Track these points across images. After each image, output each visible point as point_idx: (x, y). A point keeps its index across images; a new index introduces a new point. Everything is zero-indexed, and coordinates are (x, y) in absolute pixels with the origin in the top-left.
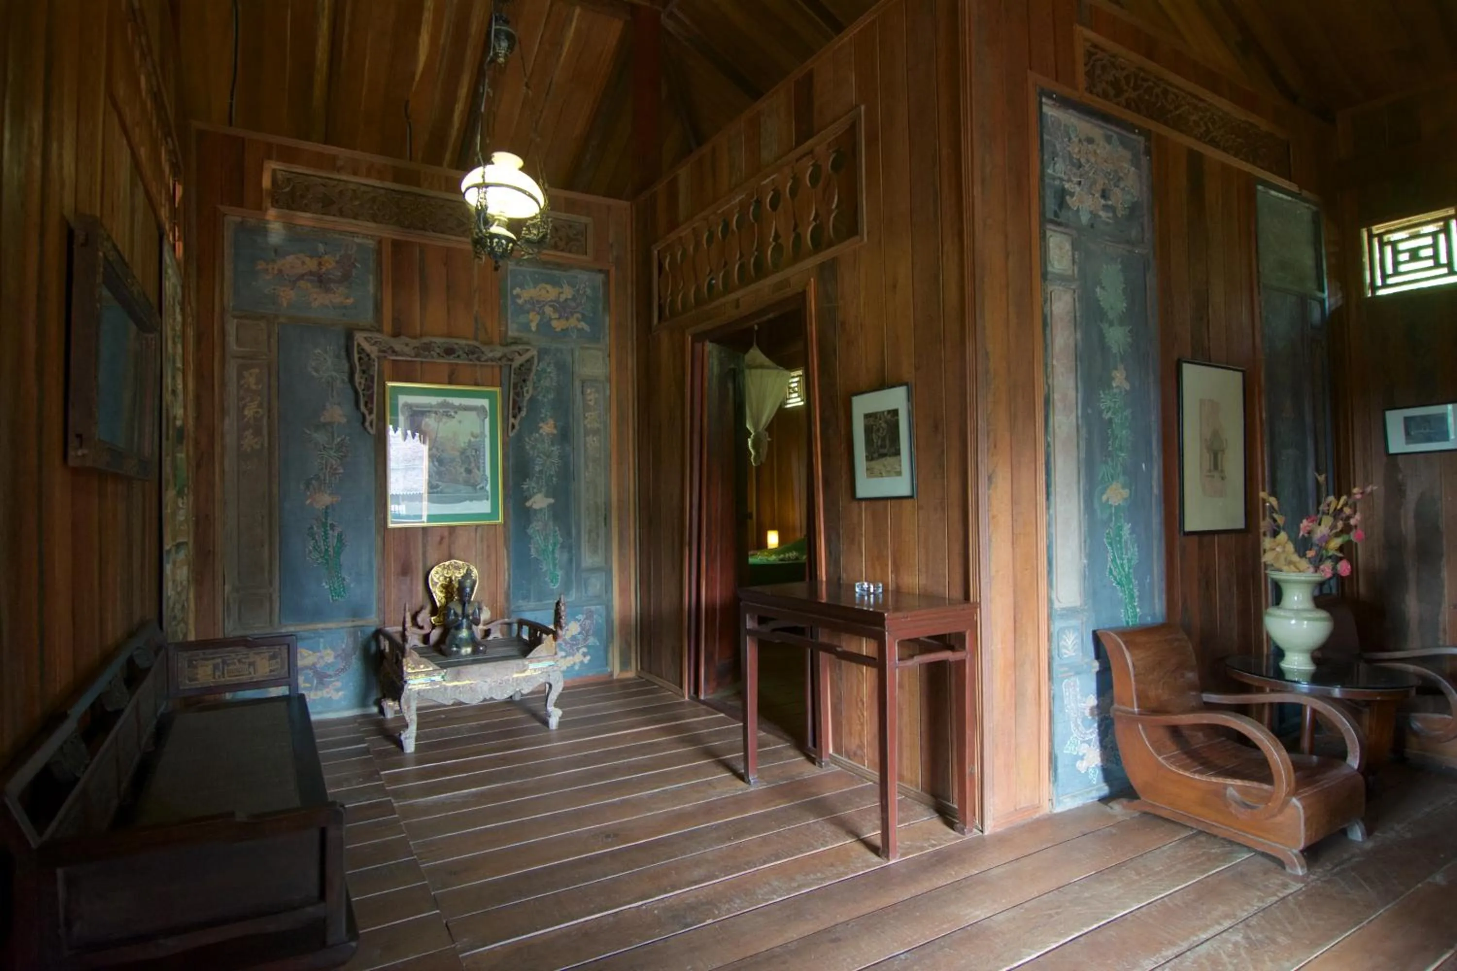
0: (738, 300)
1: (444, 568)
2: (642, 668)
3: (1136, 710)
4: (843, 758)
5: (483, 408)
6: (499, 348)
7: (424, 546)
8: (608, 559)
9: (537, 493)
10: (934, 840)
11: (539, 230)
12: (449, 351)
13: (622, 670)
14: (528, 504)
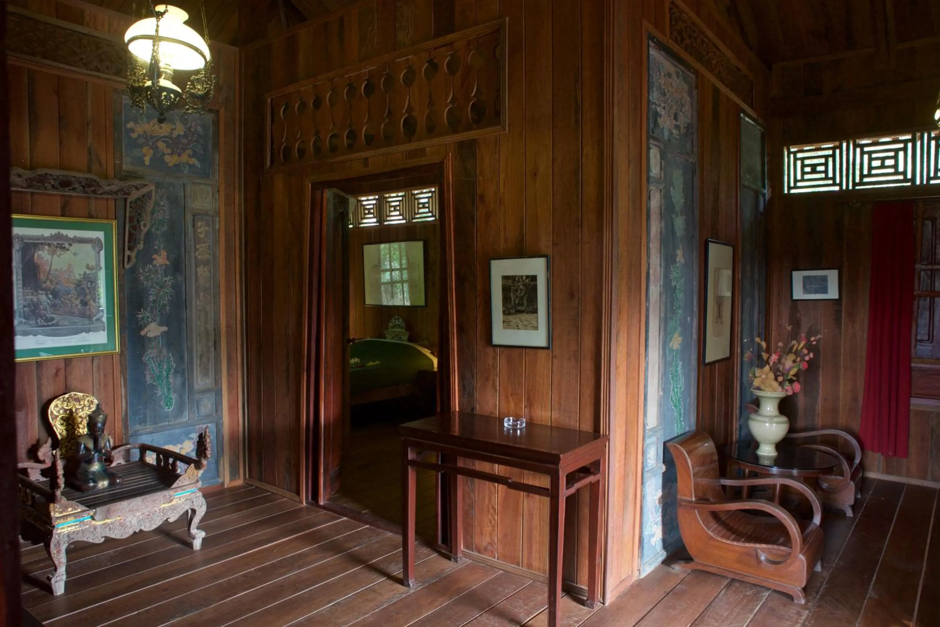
0: (366, 159)
1: (64, 401)
2: (250, 476)
3: (694, 499)
4: (473, 553)
5: (98, 240)
6: (117, 182)
7: (39, 379)
8: (217, 381)
9: (151, 322)
10: (575, 616)
11: (203, 85)
12: (65, 184)
13: (231, 480)
14: (142, 333)
